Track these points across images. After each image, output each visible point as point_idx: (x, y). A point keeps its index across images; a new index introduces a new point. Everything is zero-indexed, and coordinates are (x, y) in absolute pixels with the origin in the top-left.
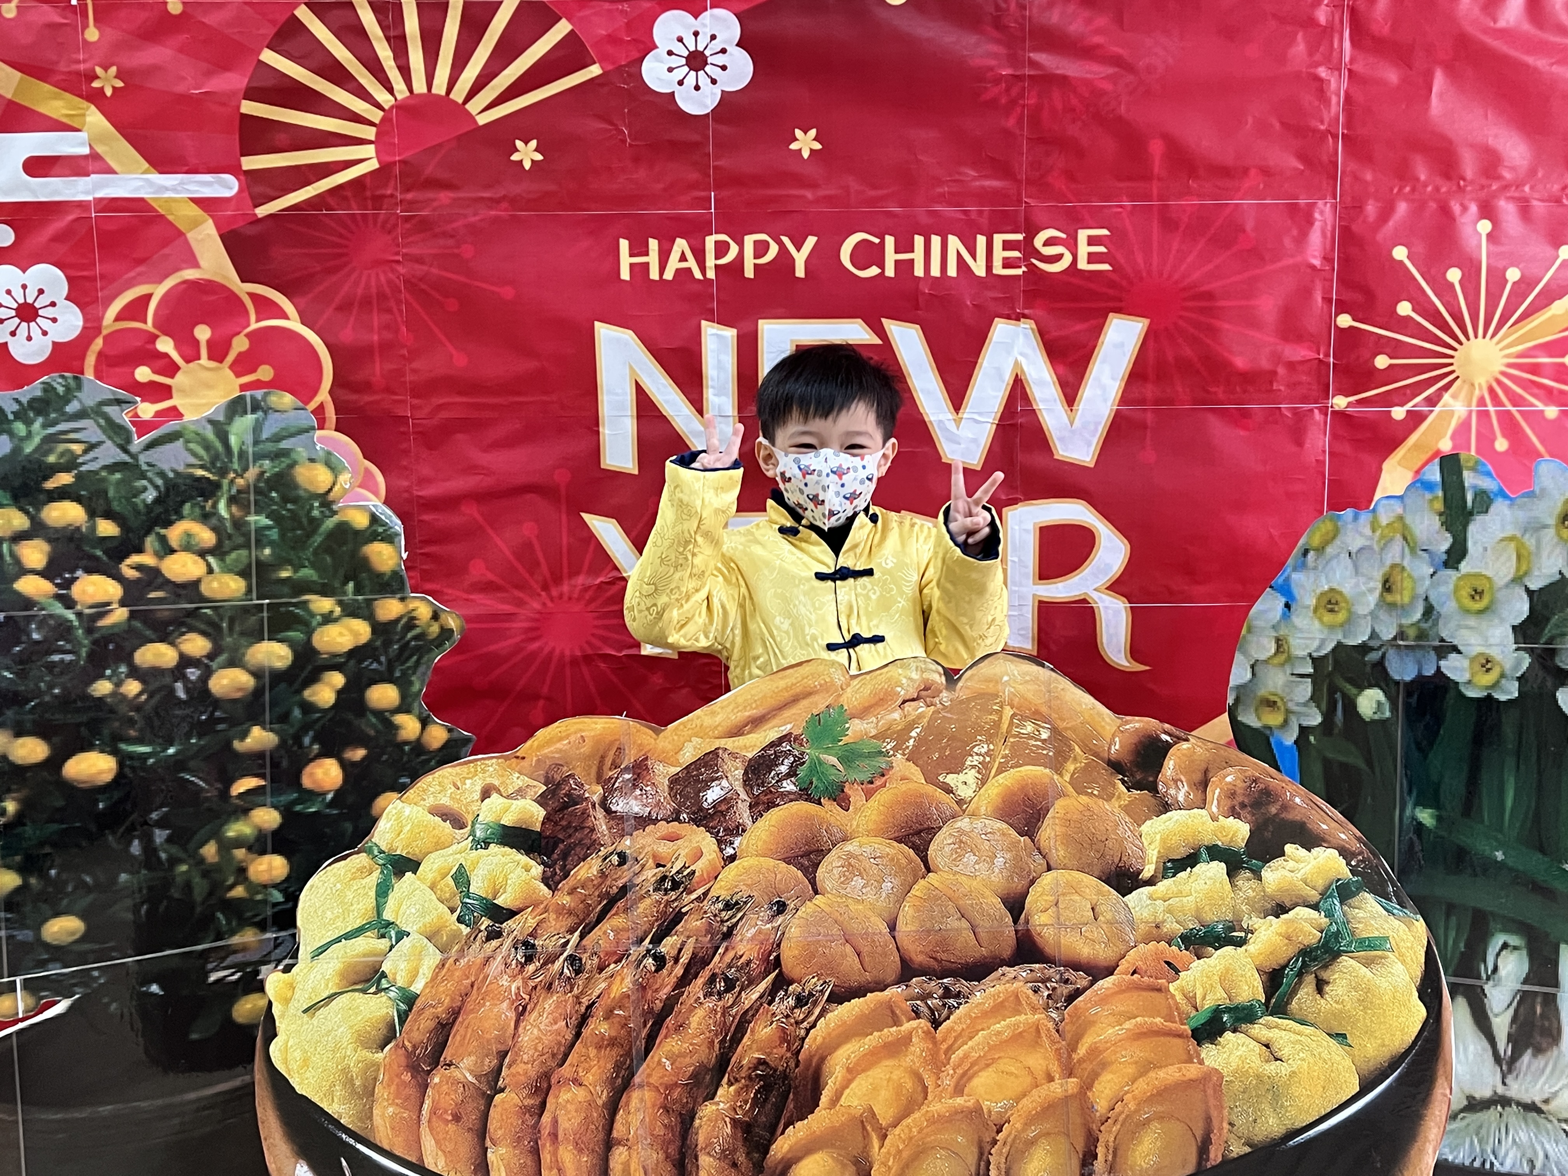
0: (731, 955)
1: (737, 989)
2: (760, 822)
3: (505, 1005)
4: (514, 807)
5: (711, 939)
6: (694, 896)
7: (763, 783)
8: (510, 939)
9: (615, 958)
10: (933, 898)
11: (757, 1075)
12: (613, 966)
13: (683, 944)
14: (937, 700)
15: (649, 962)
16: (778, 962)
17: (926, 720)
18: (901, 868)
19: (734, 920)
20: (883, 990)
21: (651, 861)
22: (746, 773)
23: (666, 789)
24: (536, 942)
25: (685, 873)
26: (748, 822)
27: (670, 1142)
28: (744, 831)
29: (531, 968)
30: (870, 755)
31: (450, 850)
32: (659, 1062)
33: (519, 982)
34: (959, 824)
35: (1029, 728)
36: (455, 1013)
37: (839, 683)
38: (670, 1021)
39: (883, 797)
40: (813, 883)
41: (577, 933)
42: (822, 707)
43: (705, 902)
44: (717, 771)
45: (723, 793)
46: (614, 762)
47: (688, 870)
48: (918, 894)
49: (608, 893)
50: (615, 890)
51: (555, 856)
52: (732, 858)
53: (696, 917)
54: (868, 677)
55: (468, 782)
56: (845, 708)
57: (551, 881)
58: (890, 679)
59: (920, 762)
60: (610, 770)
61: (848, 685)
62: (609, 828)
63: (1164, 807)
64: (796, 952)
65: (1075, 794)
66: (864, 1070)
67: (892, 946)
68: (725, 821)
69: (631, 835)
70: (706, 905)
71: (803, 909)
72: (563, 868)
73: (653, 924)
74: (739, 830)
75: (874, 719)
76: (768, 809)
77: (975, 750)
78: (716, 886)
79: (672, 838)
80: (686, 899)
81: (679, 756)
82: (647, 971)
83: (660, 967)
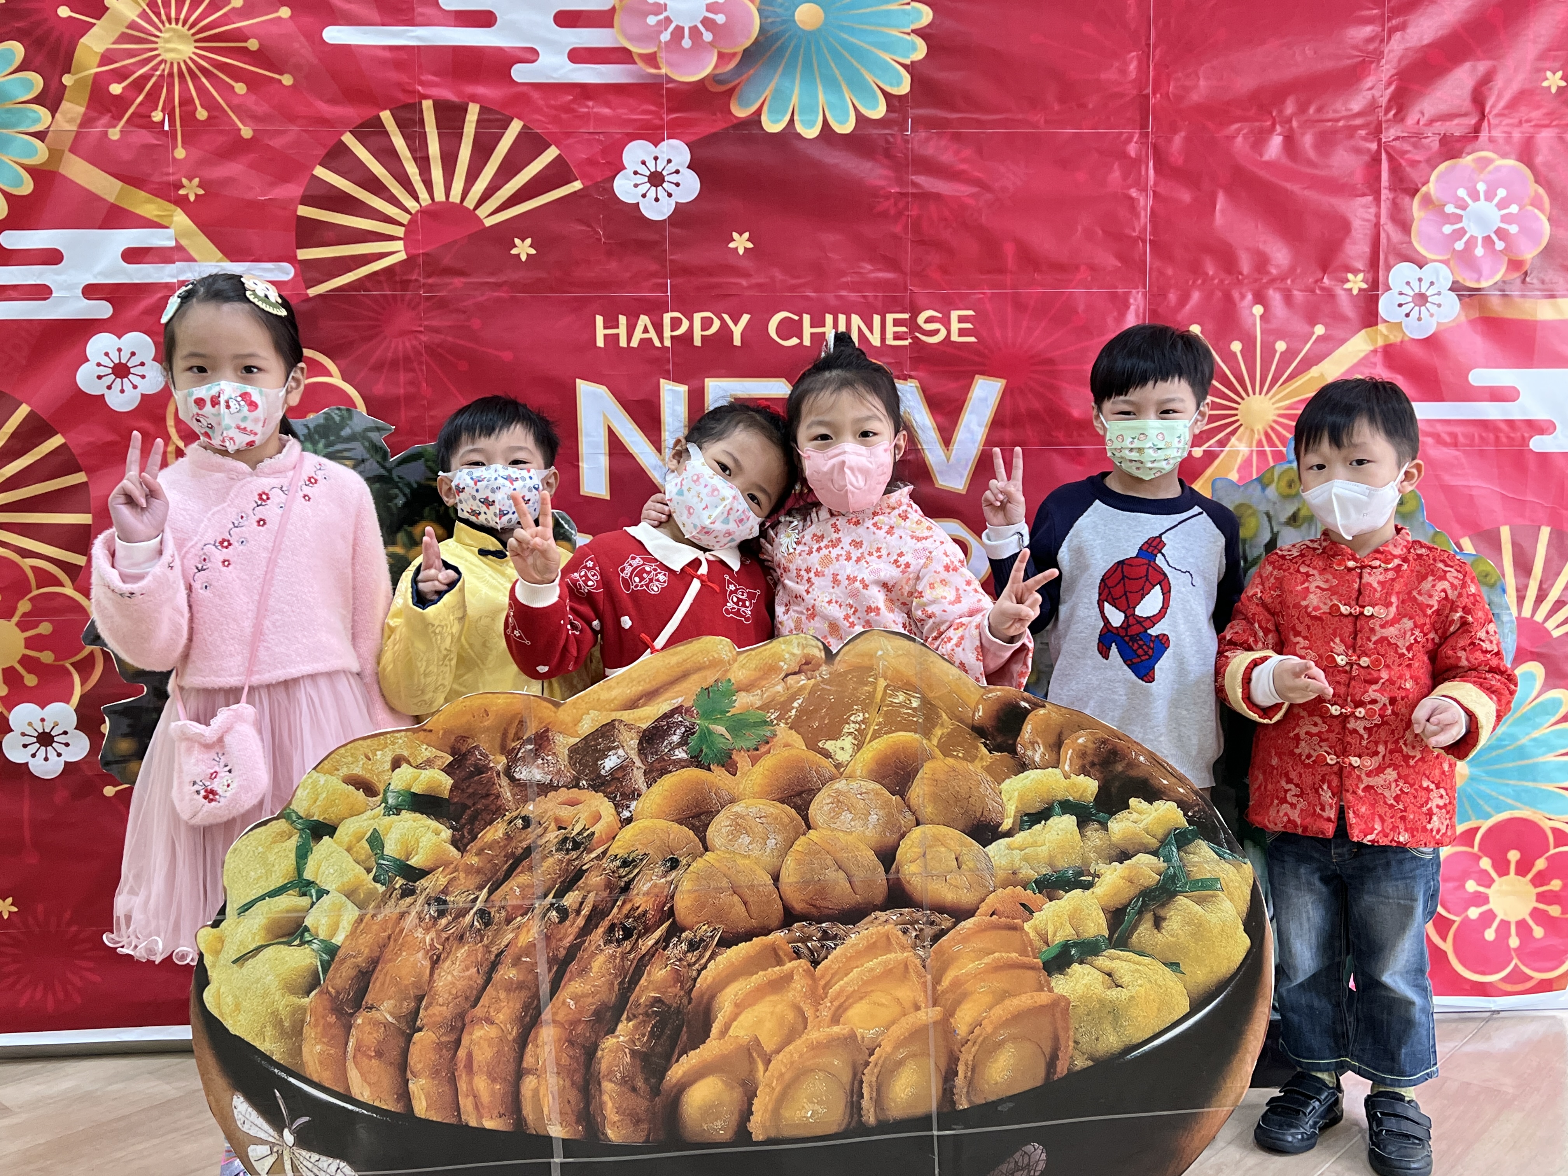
0: (628, 907)
1: (634, 937)
2: (655, 788)
3: (420, 955)
4: (422, 776)
5: (610, 893)
6: (593, 855)
7: (656, 751)
8: (424, 896)
9: (521, 912)
10: (813, 852)
11: (653, 1011)
12: (519, 919)
13: (584, 898)
14: (817, 673)
15: (554, 914)
16: (671, 912)
17: (807, 692)
18: (784, 826)
19: (632, 876)
20: (766, 935)
21: (553, 824)
22: (641, 743)
23: (566, 758)
24: (448, 898)
25: (585, 835)
26: (643, 786)
27: (576, 1070)
28: (639, 795)
29: (443, 921)
30: (756, 725)
31: (364, 816)
32: (564, 1002)
33: (432, 934)
34: (837, 786)
35: (901, 697)
36: (375, 962)
37: (727, 659)
38: (573, 966)
39: (767, 762)
40: (703, 840)
42: (711, 680)
43: (604, 860)
44: (614, 741)
45: (619, 761)
46: (516, 733)
47: (589, 832)
48: (800, 849)
49: (513, 853)
50: (520, 851)
51: (463, 821)
52: (629, 820)
53: (596, 874)
55: (379, 753)
56: (733, 681)
57: (459, 843)
58: (773, 655)
59: (802, 730)
60: (513, 741)
61: (735, 660)
62: (514, 795)
63: (1023, 766)
64: (689, 903)
65: (942, 756)
66: (750, 1005)
67: (775, 895)
68: (622, 786)
69: (534, 801)
70: (605, 863)
71: (694, 864)
72: (471, 832)
73: (555, 882)
74: (635, 795)
75: (759, 692)
76: (661, 775)
77: (852, 718)
78: (614, 846)
79: (573, 804)
80: (587, 857)
81: (578, 728)
82: (550, 923)
83: (563, 919)
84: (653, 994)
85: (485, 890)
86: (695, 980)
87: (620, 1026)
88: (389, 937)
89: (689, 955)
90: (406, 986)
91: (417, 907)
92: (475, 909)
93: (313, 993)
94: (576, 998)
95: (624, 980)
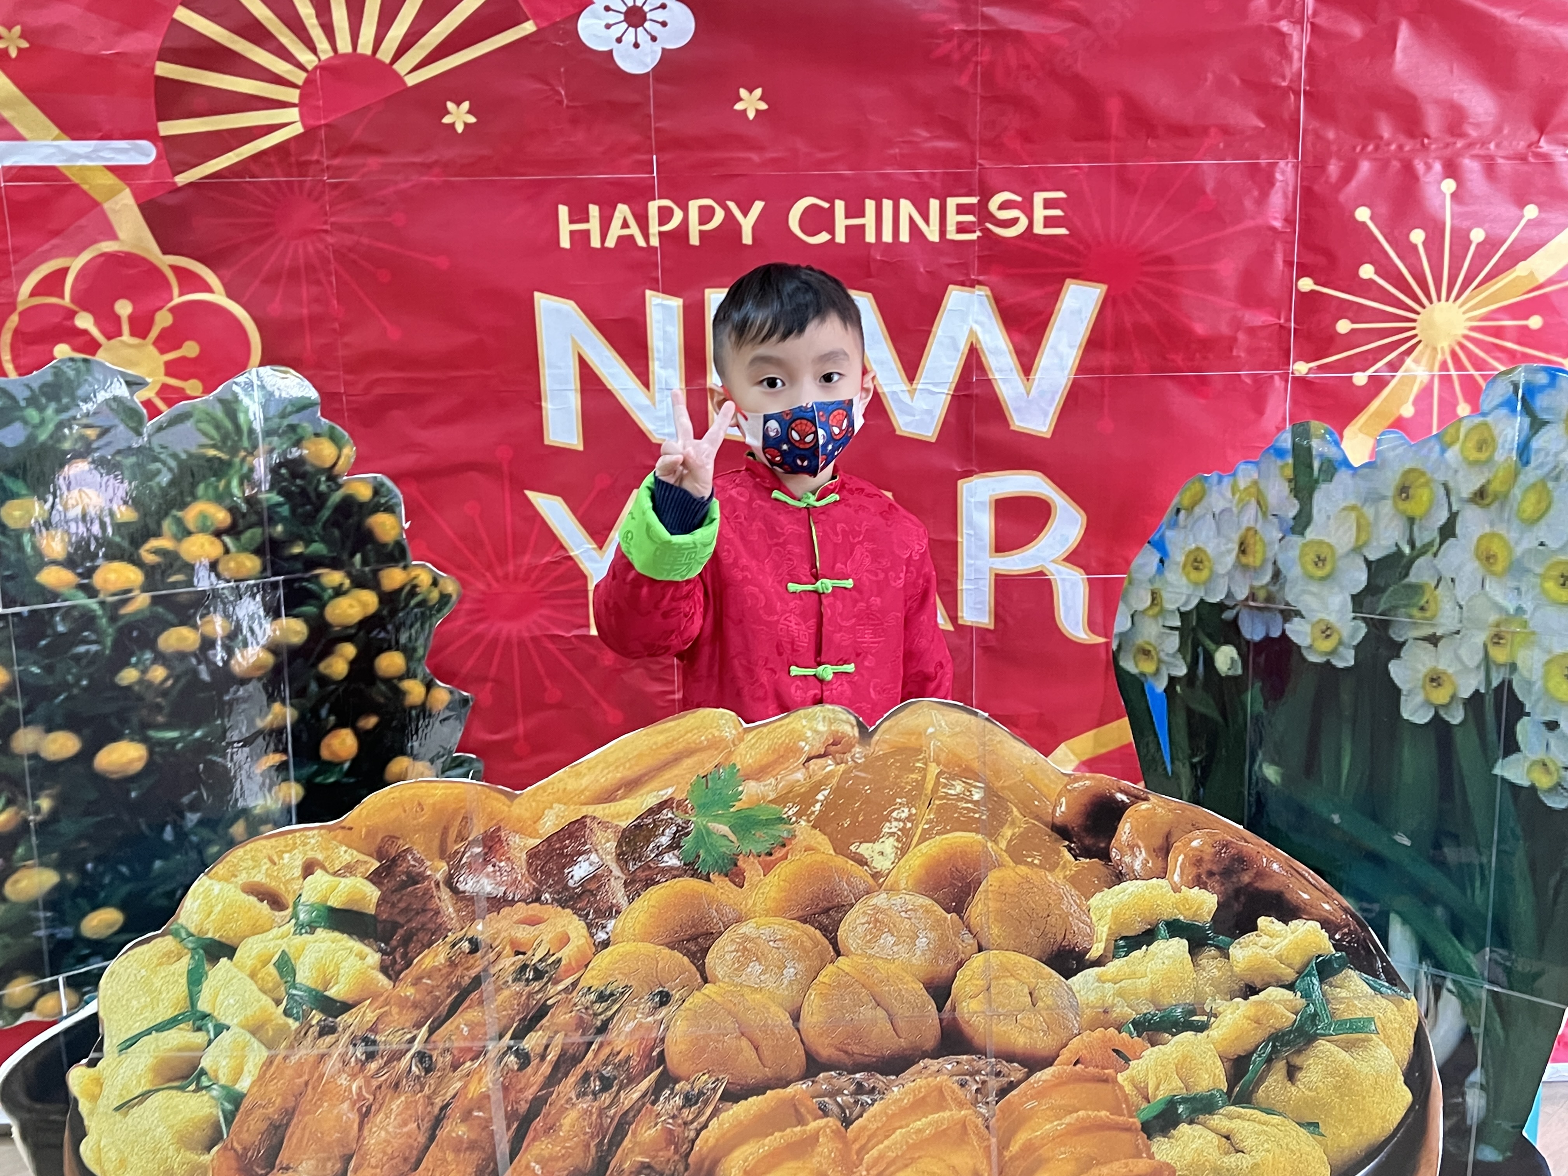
0: (606, 1051)
1: (615, 1088)
2: (638, 903)
3: (346, 1106)
4: (342, 885)
5: (583, 1034)
6: (560, 987)
7: (640, 858)
8: (347, 1035)
9: (471, 1055)
10: (844, 984)
12: (468, 1064)
13: (551, 1038)
14: (848, 756)
15: (512, 1059)
16: (661, 1058)
17: (835, 781)
18: (807, 952)
19: (610, 1013)
20: (785, 1087)
21: (508, 948)
22: (619, 845)
23: (524, 864)
24: (378, 1038)
25: (550, 961)
26: (623, 901)
28: (618, 912)
29: (373, 1066)
30: (768, 823)
31: (270, 935)
32: (528, 1167)
33: (360, 1081)
34: (874, 901)
35: (959, 788)
36: (289, 1114)
37: (730, 737)
38: (538, 1124)
39: (783, 871)
40: (702, 970)
41: (427, 1025)
42: (709, 767)
43: (574, 994)
44: (585, 844)
45: (592, 869)
46: (460, 832)
47: (553, 959)
48: (826, 980)
49: (458, 984)
50: (467, 981)
51: (394, 943)
52: (606, 944)
53: (564, 1010)
54: (765, 730)
55: (286, 856)
56: (738, 767)
57: (390, 970)
58: (793, 731)
59: (829, 830)
60: (456, 842)
61: (741, 740)
62: (458, 911)
63: (1119, 877)
64: (683, 1047)
65: (1012, 864)
66: (763, 1173)
67: (795, 1038)
68: (596, 901)
69: (483, 918)
70: (575, 996)
71: (691, 999)
72: (404, 956)
73: (513, 1019)
74: (613, 911)
75: (773, 781)
76: (646, 887)
77: (894, 814)
78: (587, 975)
79: (533, 922)
80: (552, 990)
81: (539, 826)
82: (507, 1073)
83: (523, 1066)
85: (425, 1028)
88: (306, 1084)
90: (329, 1143)
91: (340, 1049)
92: (412, 1052)
93: (215, 1149)
94: (543, 1162)
95: (601, 1143)
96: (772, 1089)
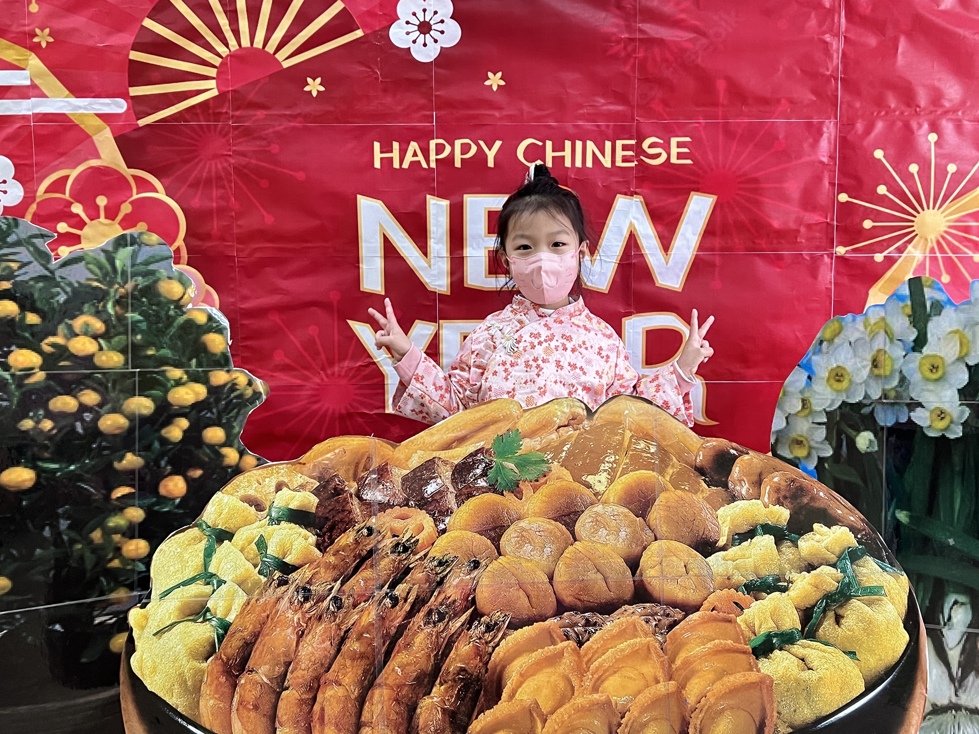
0: (442, 596)
1: (446, 620)
2: (463, 507)
3: (290, 630)
4: (297, 496)
5: (430, 585)
6: (417, 557)
7: (465, 481)
8: (294, 586)
9: (365, 598)
10: (578, 558)
11: (459, 678)
12: (362, 604)
13: (410, 590)
14: (581, 426)
15: (388, 601)
16: (474, 600)
17: (573, 439)
18: (557, 538)
19: (445, 573)
20: (544, 621)
21: (389, 533)
22: (453, 474)
23: (400, 484)
24: (311, 588)
25: (412, 541)
26: (455, 507)
27: (400, 724)
28: (452, 513)
29: (307, 605)
30: (536, 463)
31: (254, 526)
32: (393, 670)
34: (595, 509)
35: (642, 445)
36: (256, 635)
37: (516, 415)
38: (401, 641)
39: (544, 490)
40: (498, 548)
41: (339, 582)
42: (503, 431)
43: (425, 561)
44: (434, 473)
45: (438, 487)
46: (365, 465)
47: (414, 539)
48: (568, 555)
49: (360, 554)
50: (365, 552)
51: (325, 530)
52: (444, 531)
53: (419, 571)
54: (535, 411)
55: (267, 480)
56: (520, 431)
57: (322, 546)
58: (550, 412)
59: (570, 468)
60: (362, 472)
61: (522, 416)
62: (361, 511)
63: (734, 498)
64: (486, 595)
65: (673, 489)
66: (531, 675)
67: (551, 591)
68: (439, 506)
69: (376, 515)
70: (426, 562)
71: (491, 565)
72: (330, 537)
73: (390, 576)
74: (448, 512)
75: (539, 439)
76: (468, 498)
77: (607, 459)
78: (433, 550)
79: (403, 518)
80: (413, 558)
81: (409, 463)
82: (385, 607)
83: (394, 605)
84: (459, 665)
86: (491, 654)
87: (434, 689)
88: (267, 617)
89: (487, 635)
90: (278, 654)
91: (289, 595)
92: (330, 597)
93: (210, 659)
94: (402, 666)
95: (438, 653)
96: (537, 622)
